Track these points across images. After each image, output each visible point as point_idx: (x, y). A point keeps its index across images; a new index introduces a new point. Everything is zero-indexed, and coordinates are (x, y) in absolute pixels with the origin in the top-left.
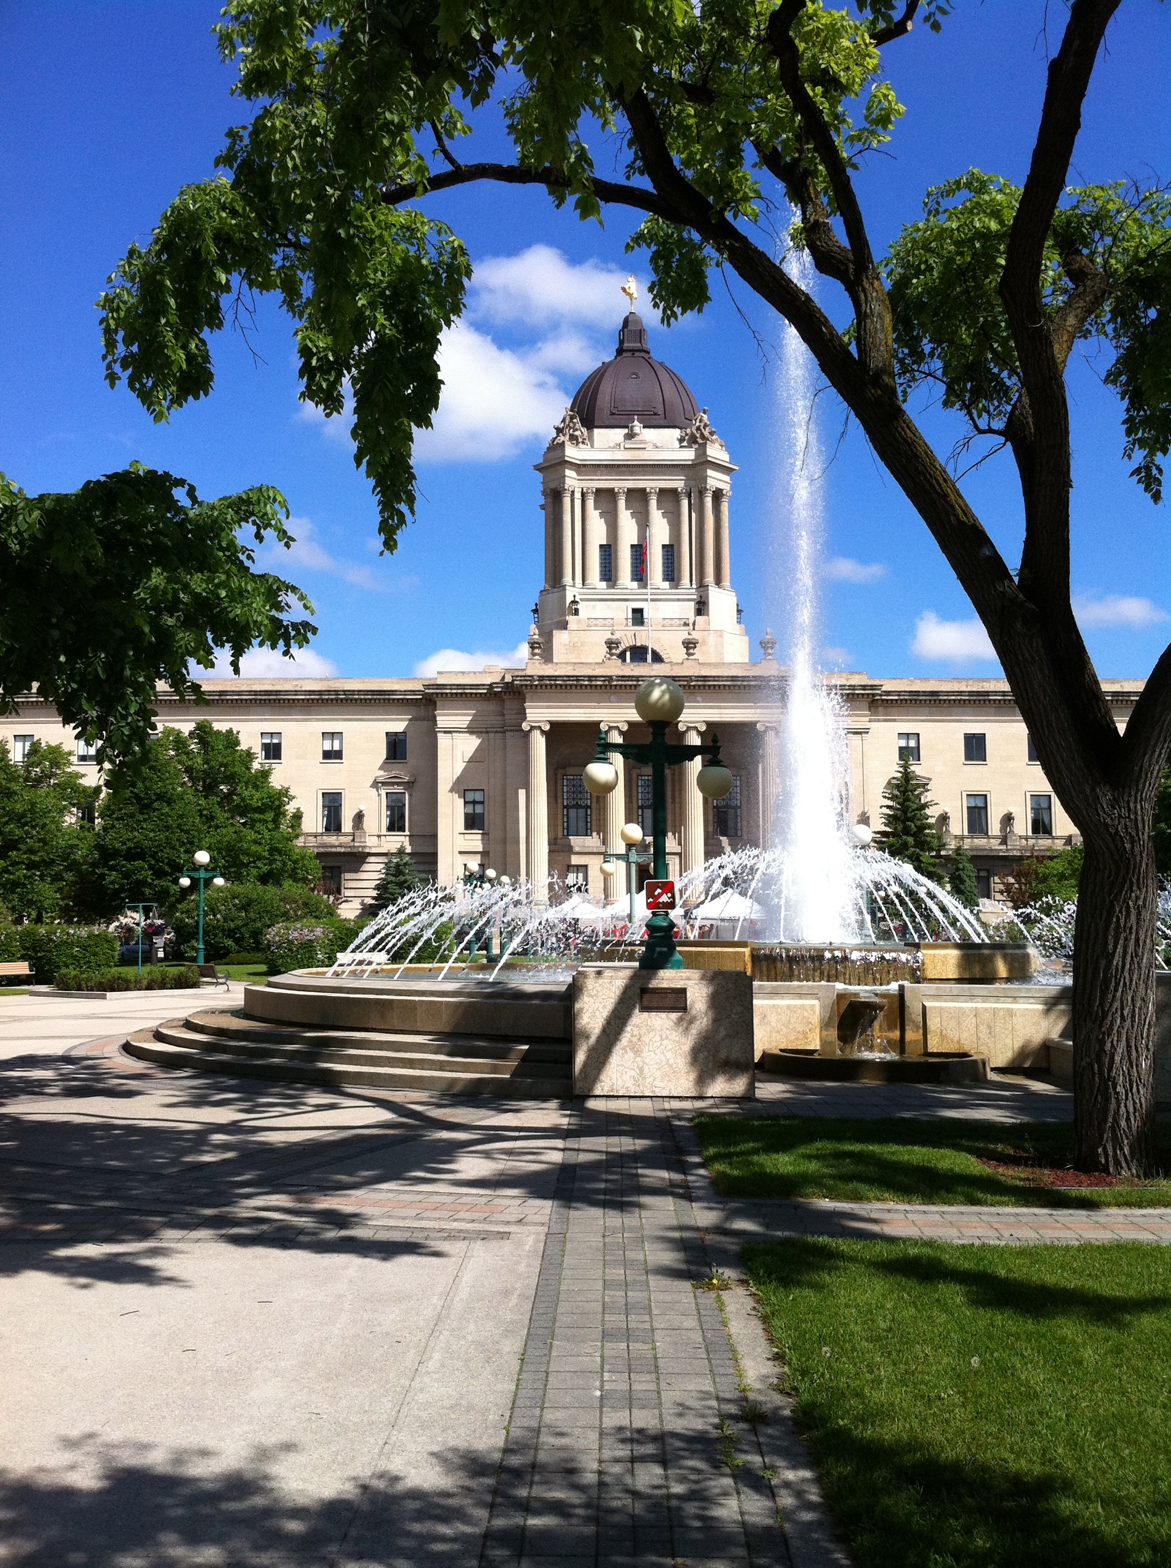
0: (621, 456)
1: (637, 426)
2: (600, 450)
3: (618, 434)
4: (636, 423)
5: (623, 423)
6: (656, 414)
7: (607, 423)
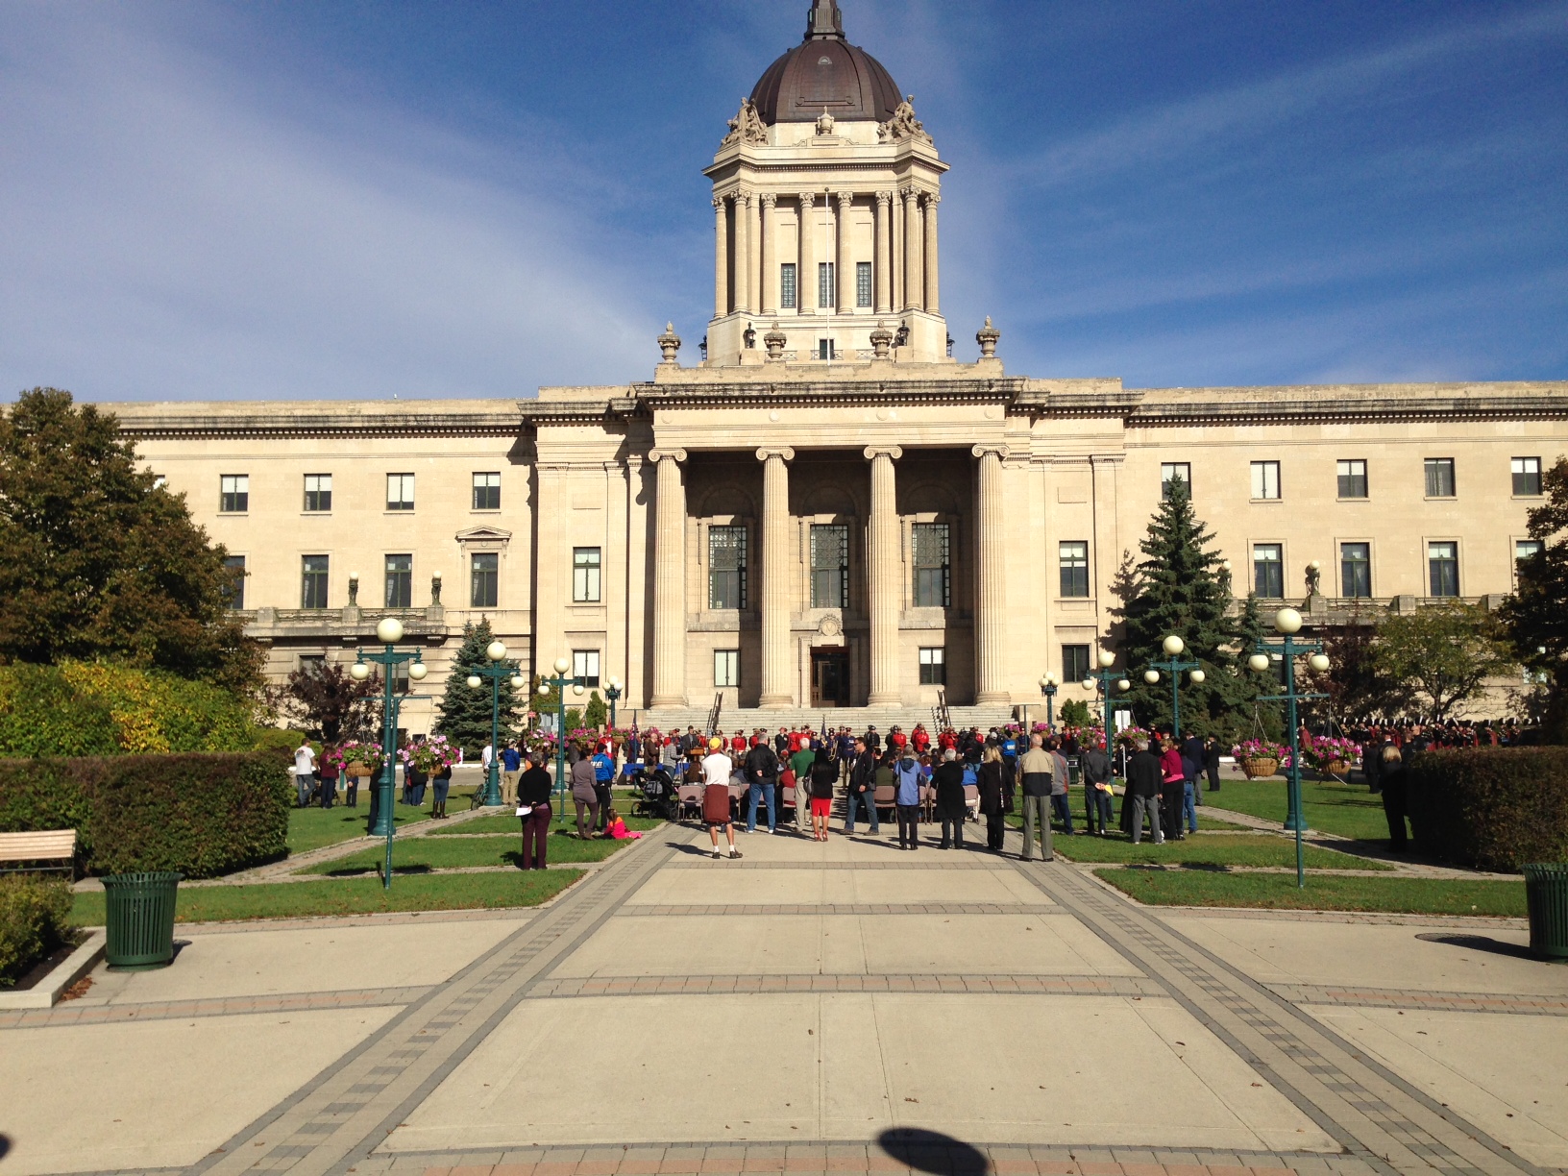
0: (807, 155)
1: (827, 120)
2: (783, 148)
3: (807, 130)
4: (826, 115)
5: (810, 115)
6: (850, 104)
7: (791, 116)
